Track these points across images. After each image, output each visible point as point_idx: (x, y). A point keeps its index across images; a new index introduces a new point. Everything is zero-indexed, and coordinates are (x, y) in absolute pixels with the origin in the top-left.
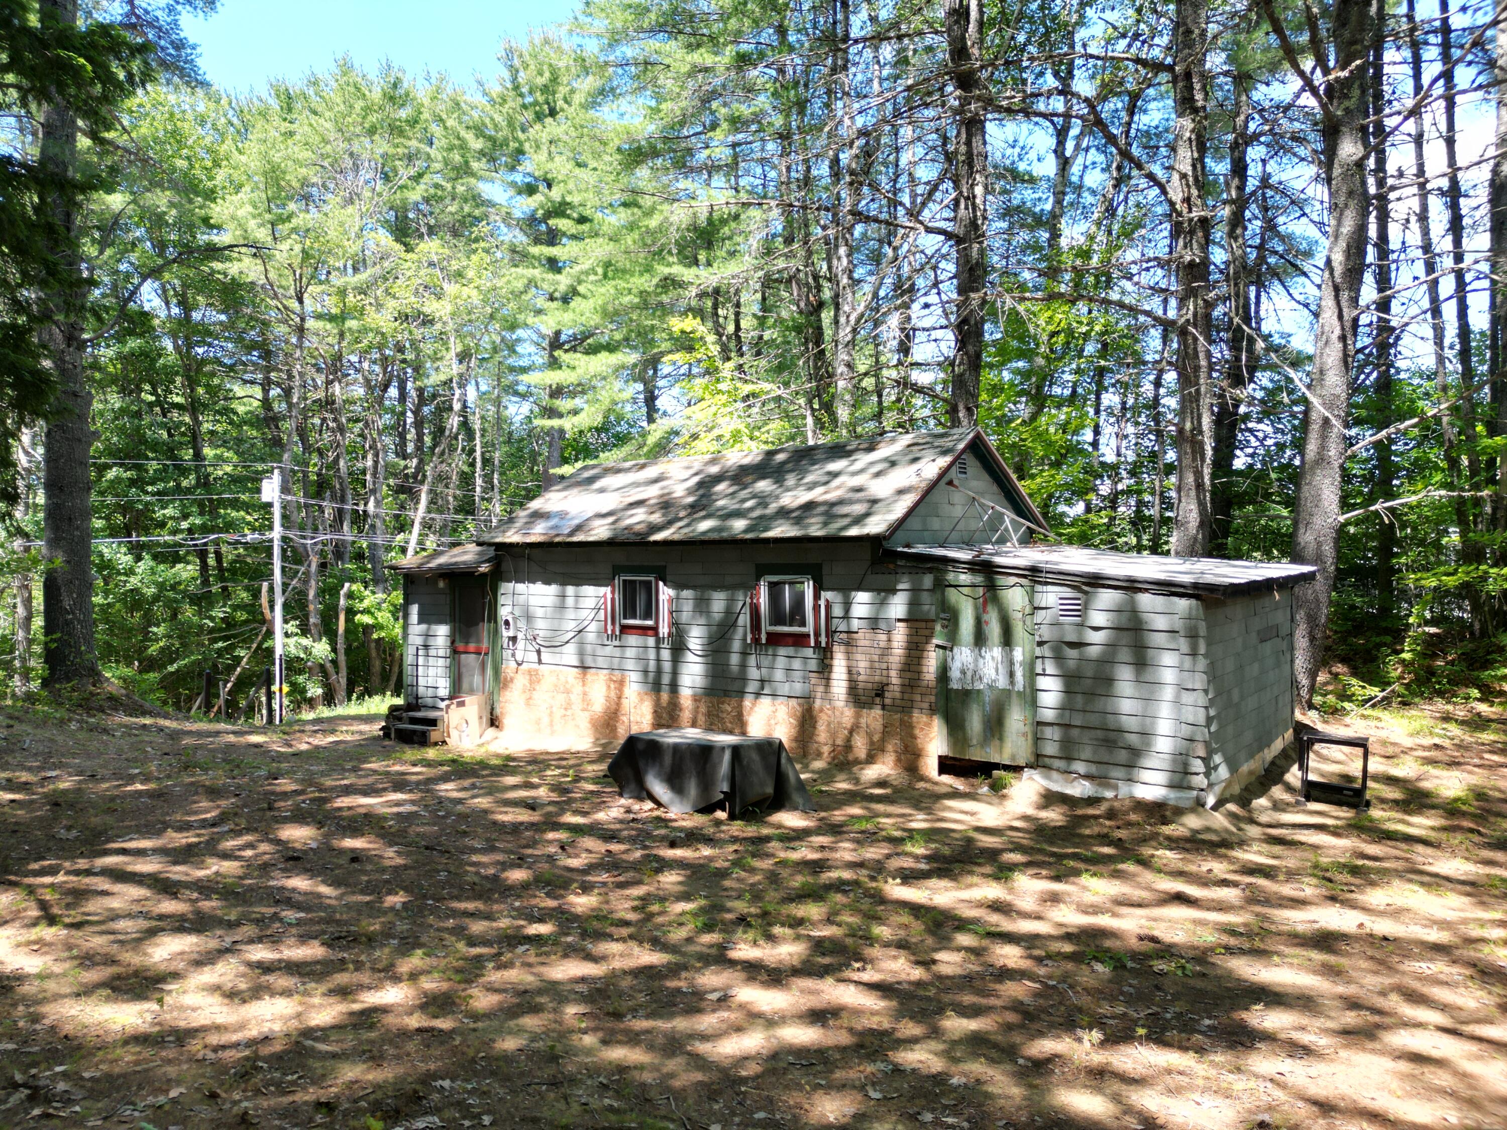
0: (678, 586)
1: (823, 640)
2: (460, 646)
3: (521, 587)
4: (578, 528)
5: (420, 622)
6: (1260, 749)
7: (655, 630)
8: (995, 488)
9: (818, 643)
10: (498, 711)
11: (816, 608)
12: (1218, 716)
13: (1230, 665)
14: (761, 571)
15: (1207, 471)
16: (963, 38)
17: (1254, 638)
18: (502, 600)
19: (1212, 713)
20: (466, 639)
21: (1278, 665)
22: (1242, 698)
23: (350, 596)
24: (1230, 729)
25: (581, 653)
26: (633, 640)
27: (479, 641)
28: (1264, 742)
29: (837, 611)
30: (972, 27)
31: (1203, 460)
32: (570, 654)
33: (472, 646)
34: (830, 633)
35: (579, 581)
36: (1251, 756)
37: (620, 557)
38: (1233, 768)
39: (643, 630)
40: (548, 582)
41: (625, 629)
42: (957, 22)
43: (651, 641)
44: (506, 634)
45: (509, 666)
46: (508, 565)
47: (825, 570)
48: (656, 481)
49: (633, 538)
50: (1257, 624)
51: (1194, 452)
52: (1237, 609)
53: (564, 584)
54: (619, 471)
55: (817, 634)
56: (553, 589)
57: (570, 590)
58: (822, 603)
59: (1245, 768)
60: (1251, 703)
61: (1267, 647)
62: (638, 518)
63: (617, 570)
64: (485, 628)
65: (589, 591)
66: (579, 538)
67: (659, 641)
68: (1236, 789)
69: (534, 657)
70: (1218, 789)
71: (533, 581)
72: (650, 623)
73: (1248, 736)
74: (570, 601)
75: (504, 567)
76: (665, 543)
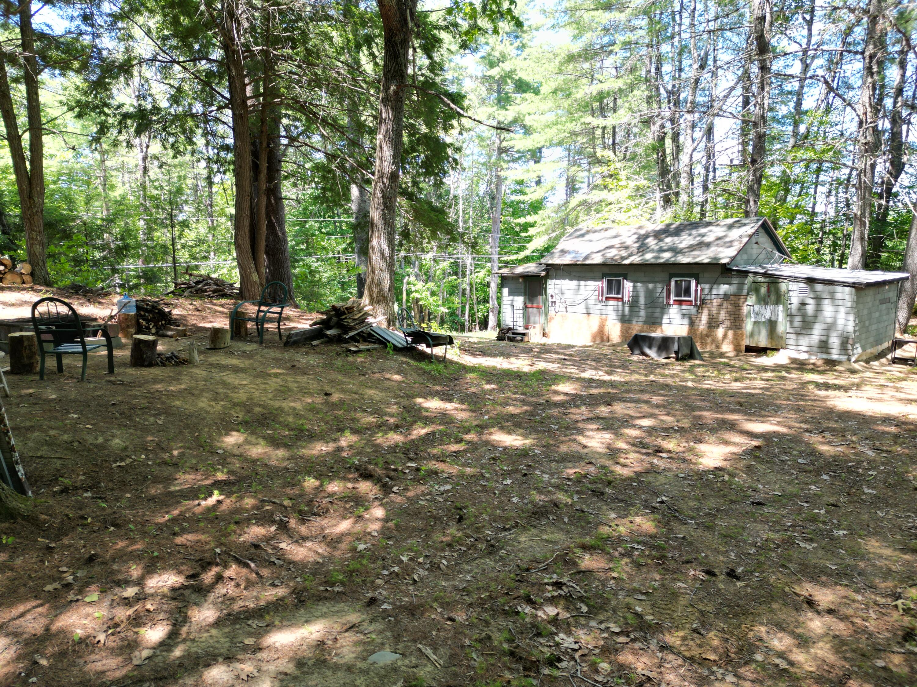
0: (635, 281)
1: (698, 303)
2: (529, 305)
3: (558, 282)
4: (586, 258)
5: (509, 295)
6: (877, 345)
7: (622, 299)
8: (770, 241)
9: (696, 304)
10: (547, 331)
11: (696, 291)
12: (859, 330)
13: (865, 312)
14: (671, 276)
15: (866, 232)
16: (762, 30)
17: (877, 302)
18: (548, 287)
19: (857, 328)
20: (531, 301)
21: (888, 313)
22: (870, 324)
23: (408, 283)
24: (864, 336)
25: (587, 308)
26: (612, 303)
27: (538, 303)
28: (878, 342)
29: (706, 291)
30: (767, 24)
31: (865, 227)
32: (582, 308)
33: (535, 305)
34: (702, 301)
35: (586, 279)
36: (872, 347)
37: (606, 270)
38: (864, 350)
39: (617, 299)
40: (571, 279)
41: (607, 298)
42: (760, 23)
43: (620, 303)
44: (550, 300)
45: (551, 313)
46: (552, 272)
47: (701, 275)
48: (615, 237)
49: (614, 262)
50: (879, 297)
51: (861, 224)
52: (871, 292)
53: (579, 280)
54: (595, 232)
55: (696, 300)
56: (575, 282)
57: (582, 283)
58: (699, 288)
59: (869, 351)
60: (874, 327)
61: (884, 306)
62: (612, 253)
63: (604, 275)
64: (541, 298)
65: (590, 283)
66: (588, 262)
67: (624, 303)
68: (864, 358)
69: (564, 309)
70: (856, 356)
71: (564, 279)
72: (620, 296)
73: (871, 339)
74: (582, 288)
75: (550, 273)
76: (631, 265)
